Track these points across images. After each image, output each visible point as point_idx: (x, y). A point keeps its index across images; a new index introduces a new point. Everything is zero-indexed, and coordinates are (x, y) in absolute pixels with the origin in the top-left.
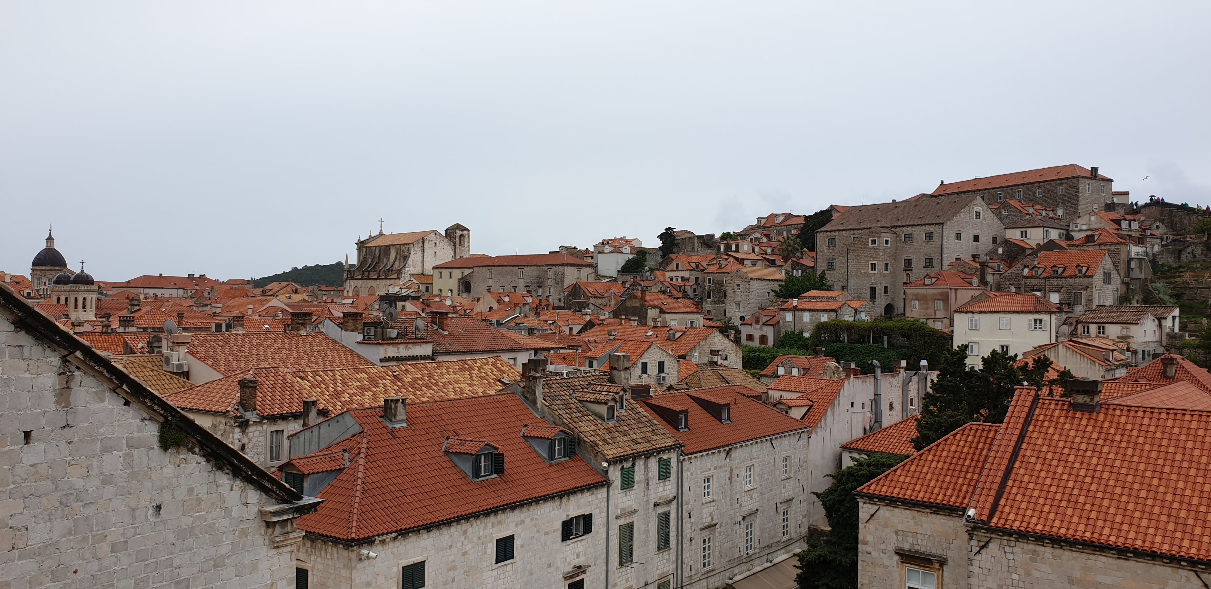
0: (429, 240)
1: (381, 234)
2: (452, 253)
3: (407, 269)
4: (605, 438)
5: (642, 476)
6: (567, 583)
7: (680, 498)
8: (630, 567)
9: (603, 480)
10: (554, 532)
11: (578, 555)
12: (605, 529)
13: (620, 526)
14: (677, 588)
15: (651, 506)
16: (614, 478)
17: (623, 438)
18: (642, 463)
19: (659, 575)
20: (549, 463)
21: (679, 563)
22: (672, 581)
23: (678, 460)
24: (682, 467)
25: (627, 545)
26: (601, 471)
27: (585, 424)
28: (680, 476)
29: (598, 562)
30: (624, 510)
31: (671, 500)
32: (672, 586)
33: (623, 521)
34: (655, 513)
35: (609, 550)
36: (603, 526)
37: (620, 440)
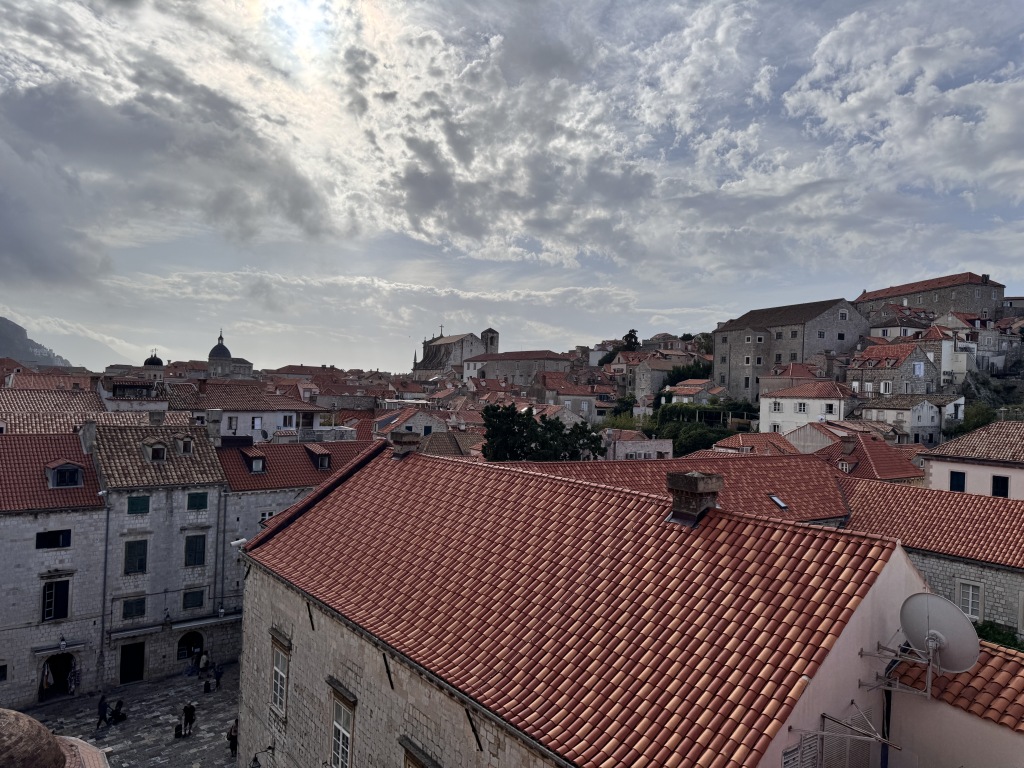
0: (467, 341)
1: (442, 336)
3: (449, 362)
4: (129, 473)
5: (162, 505)
6: (43, 583)
7: (222, 526)
8: (140, 576)
9: (100, 505)
10: (25, 540)
11: (61, 561)
12: (104, 544)
13: (127, 543)
14: (215, 598)
15: (177, 529)
16: (117, 504)
17: (154, 474)
18: (163, 494)
19: (186, 586)
20: (51, 487)
21: (219, 578)
22: (207, 592)
23: (220, 496)
24: (226, 501)
25: (136, 557)
26: (101, 498)
27: (122, 460)
28: (222, 508)
29: (91, 569)
30: (133, 530)
31: (208, 527)
32: (206, 596)
33: (131, 539)
34: (182, 535)
35: (109, 560)
36: (101, 541)
37: (148, 475)
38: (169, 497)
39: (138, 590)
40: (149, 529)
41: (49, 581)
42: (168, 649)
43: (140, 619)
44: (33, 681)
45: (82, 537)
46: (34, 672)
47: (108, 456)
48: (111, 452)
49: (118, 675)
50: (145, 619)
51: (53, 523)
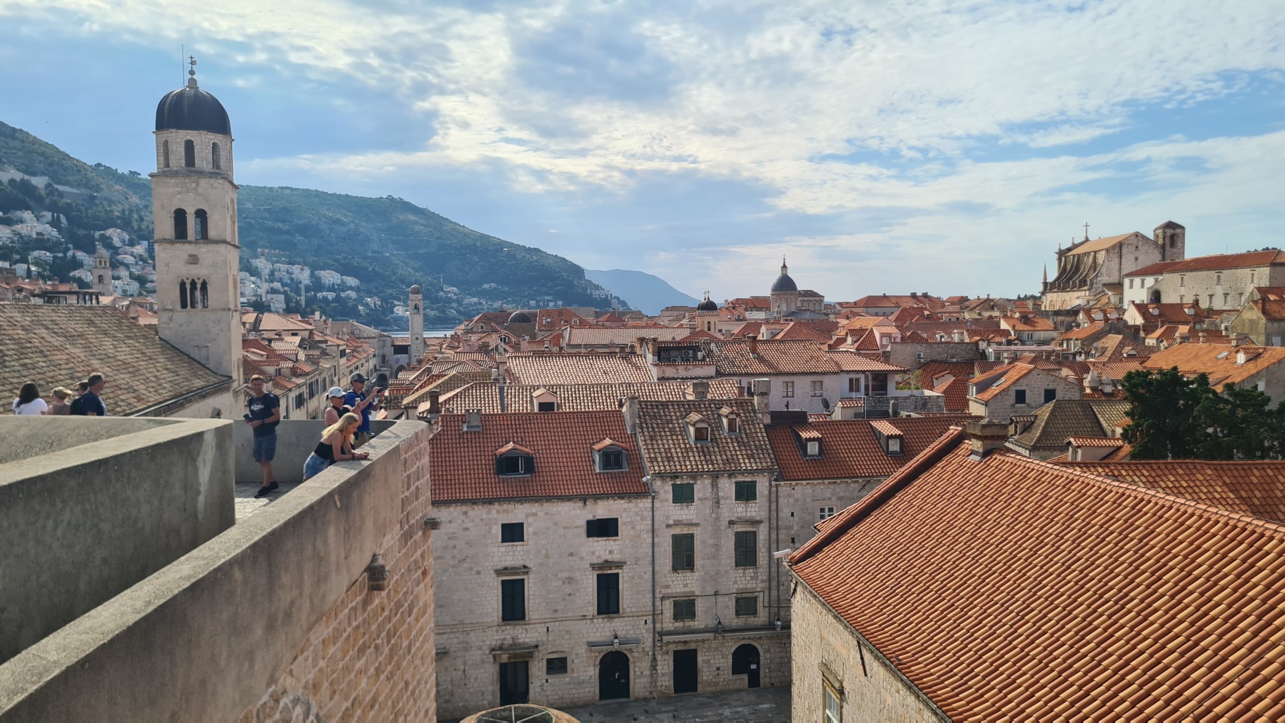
0: (1128, 244)
1: (1087, 240)
2: (1160, 257)
3: (1099, 279)
4: (672, 457)
5: (708, 495)
6: (596, 573)
7: (774, 522)
8: (689, 574)
9: (644, 492)
10: (576, 527)
11: (611, 552)
12: (650, 535)
13: (673, 535)
14: (770, 607)
15: (725, 523)
16: (661, 492)
17: (697, 458)
18: (708, 482)
19: (737, 589)
20: (598, 471)
21: (774, 584)
22: (761, 599)
23: (770, 485)
24: (777, 492)
25: (684, 554)
26: (645, 484)
27: (665, 441)
28: (774, 499)
29: (640, 563)
30: (679, 521)
31: (760, 522)
32: (760, 604)
33: (677, 531)
34: (730, 530)
35: (657, 554)
36: (647, 532)
37: (692, 459)
38: (715, 485)
39: (687, 590)
40: (695, 521)
41: (600, 572)
42: (722, 661)
43: (692, 623)
44: (591, 677)
45: (629, 527)
46: (592, 668)
47: (651, 436)
48: (654, 432)
49: (672, 682)
50: (696, 623)
51: (602, 510)
